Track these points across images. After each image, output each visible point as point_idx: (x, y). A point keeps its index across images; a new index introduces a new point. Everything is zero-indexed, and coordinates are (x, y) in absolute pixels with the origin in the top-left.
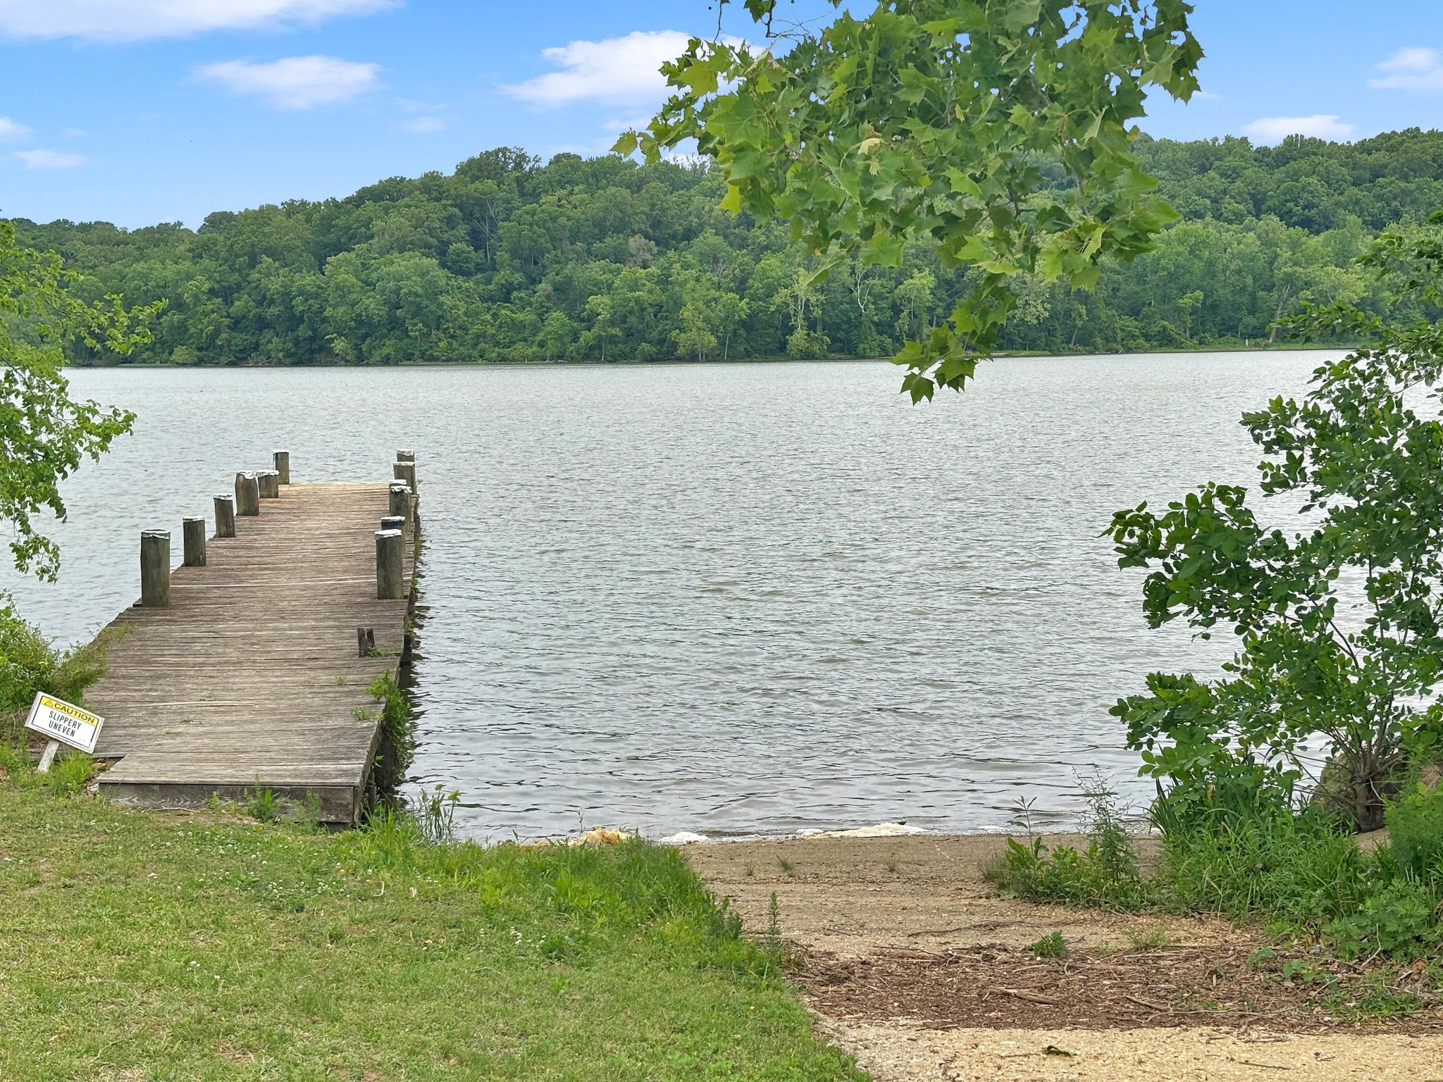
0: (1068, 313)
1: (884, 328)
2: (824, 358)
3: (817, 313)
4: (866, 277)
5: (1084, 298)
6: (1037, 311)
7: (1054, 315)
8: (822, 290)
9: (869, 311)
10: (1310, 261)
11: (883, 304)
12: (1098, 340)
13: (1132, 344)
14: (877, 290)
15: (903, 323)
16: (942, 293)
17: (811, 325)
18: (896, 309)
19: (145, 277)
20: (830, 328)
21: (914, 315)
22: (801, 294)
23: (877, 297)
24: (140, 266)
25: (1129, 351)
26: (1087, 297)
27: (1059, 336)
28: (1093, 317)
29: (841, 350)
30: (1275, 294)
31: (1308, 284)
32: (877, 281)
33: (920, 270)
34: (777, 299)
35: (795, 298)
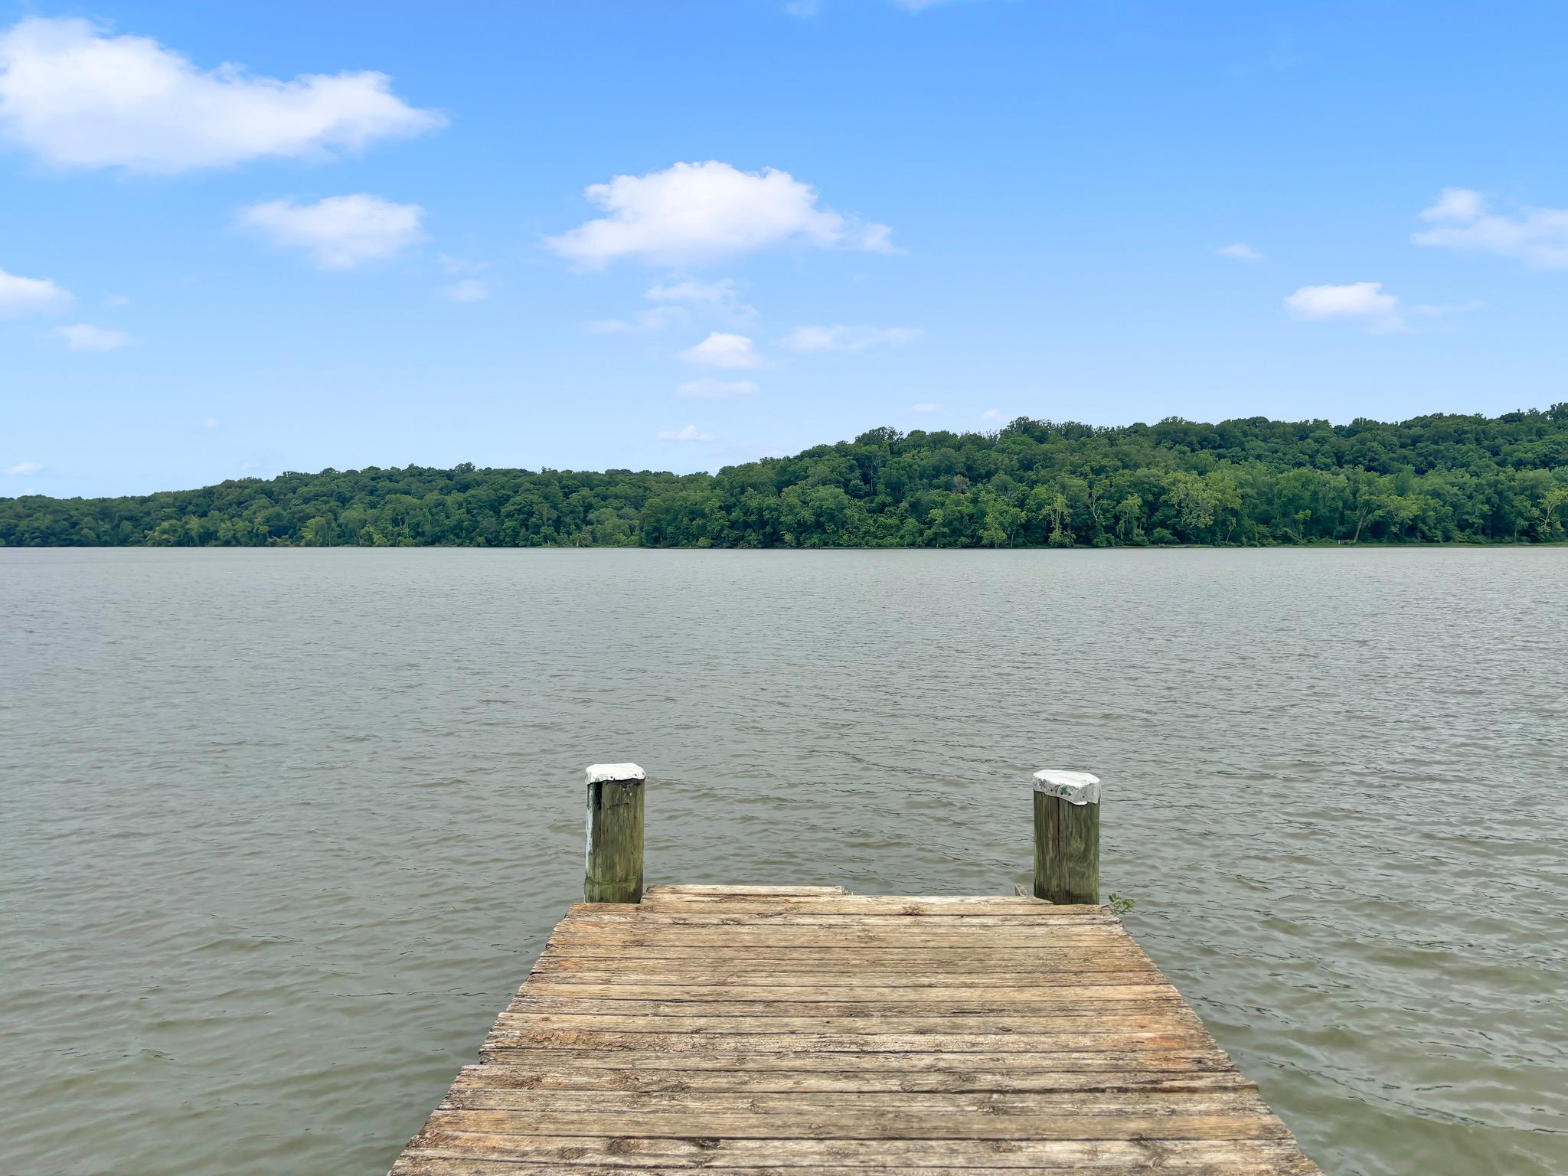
0: (1224, 522)
1: (1109, 529)
2: (1072, 547)
3: (1068, 520)
4: (1098, 499)
5: (1234, 513)
6: (1207, 520)
7: (1216, 523)
8: (1071, 507)
9: (1100, 520)
10: (1381, 492)
11: (1108, 515)
12: (1244, 540)
13: (1265, 542)
14: (1105, 506)
15: (1121, 526)
16: (1146, 509)
17: (1064, 527)
18: (1117, 518)
19: (685, 499)
20: (1076, 529)
21: (1128, 522)
22: (1059, 509)
23: (1105, 511)
24: (683, 494)
25: (1263, 545)
26: (1237, 512)
27: (1219, 537)
28: (1240, 525)
29: (1082, 543)
30: (1358, 512)
31: (1379, 507)
32: (1105, 502)
33: (1132, 495)
34: (1044, 512)
35: (1055, 511)
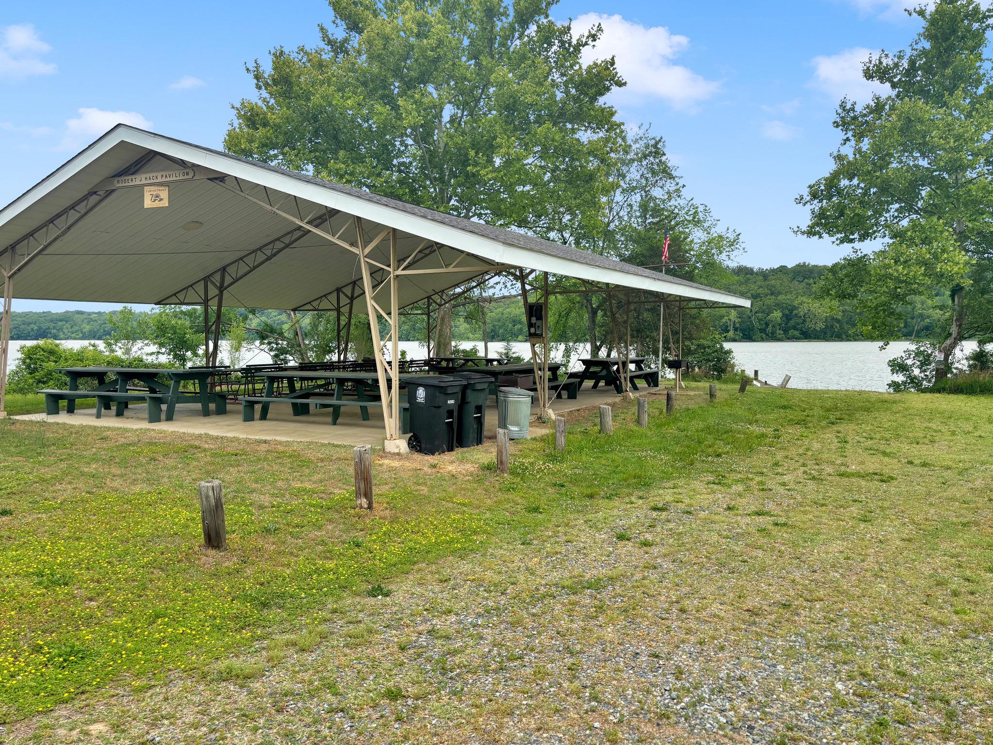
0: (832, 326)
1: (763, 331)
2: (740, 341)
3: (738, 325)
4: (756, 313)
5: (838, 321)
6: (820, 326)
7: (827, 327)
8: (740, 317)
9: (757, 325)
10: (929, 309)
11: (762, 322)
12: (844, 337)
13: (857, 338)
14: (760, 317)
15: (770, 329)
16: (784, 319)
17: (736, 329)
18: (767, 324)
19: (510, 314)
20: (742, 330)
21: (774, 326)
22: (733, 319)
23: (760, 320)
24: (508, 310)
25: (855, 340)
26: (840, 320)
27: (828, 335)
28: (841, 328)
29: (747, 338)
30: (915, 320)
31: (928, 317)
32: (760, 314)
33: (776, 311)
34: (724, 321)
35: (730, 320)
